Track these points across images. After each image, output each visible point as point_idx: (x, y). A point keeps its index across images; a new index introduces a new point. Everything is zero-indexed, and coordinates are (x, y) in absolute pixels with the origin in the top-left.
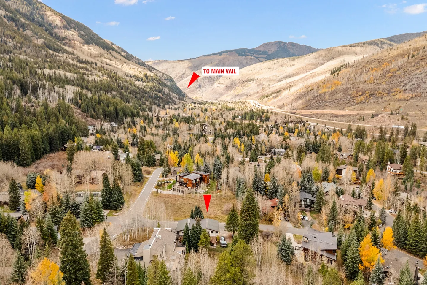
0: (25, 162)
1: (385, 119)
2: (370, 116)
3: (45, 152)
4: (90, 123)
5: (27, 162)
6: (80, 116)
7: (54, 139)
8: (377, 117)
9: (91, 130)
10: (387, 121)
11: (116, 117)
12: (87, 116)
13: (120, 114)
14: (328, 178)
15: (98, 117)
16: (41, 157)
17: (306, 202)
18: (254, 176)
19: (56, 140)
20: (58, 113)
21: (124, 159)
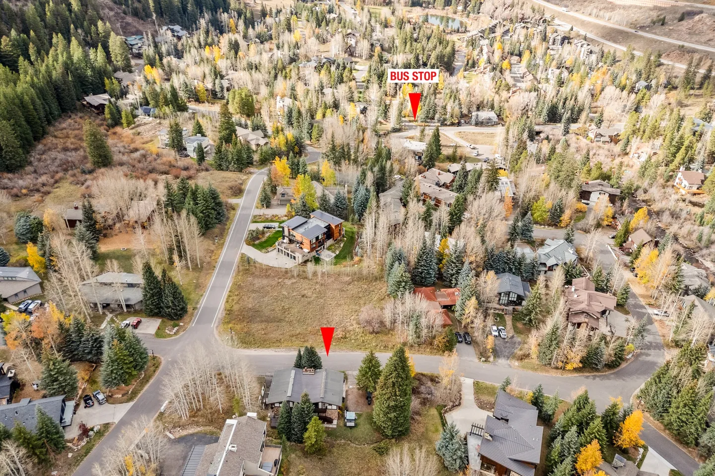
0: (13, 161)
1: (705, 28)
2: (678, 16)
3: (50, 119)
4: (134, 30)
5: (16, 161)
6: (112, 13)
7: (64, 90)
8: (690, 21)
9: (136, 47)
10: (708, 32)
11: (182, 12)
12: (125, 13)
13: (189, 5)
14: (561, 218)
15: (146, 13)
16: (44, 133)
17: (509, 297)
18: (421, 244)
19: (68, 89)
20: (67, 13)
21: (194, 151)
